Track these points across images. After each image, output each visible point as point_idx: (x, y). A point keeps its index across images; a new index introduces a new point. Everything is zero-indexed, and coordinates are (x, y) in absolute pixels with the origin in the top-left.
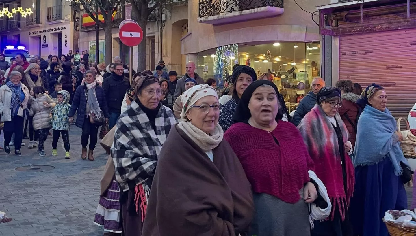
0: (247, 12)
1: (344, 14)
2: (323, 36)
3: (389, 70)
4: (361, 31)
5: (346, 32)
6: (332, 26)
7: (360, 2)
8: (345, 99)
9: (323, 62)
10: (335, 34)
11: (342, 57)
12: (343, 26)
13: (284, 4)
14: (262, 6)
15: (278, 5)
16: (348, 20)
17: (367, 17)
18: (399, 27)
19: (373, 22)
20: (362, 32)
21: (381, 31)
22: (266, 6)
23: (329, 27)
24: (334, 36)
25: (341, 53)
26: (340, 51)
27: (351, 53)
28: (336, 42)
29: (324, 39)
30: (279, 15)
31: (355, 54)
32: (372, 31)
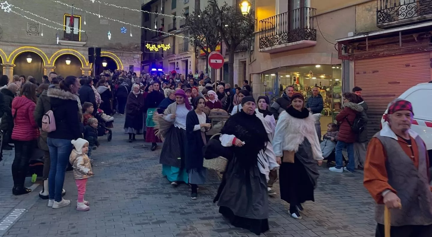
0: (290, 44)
1: (356, 44)
2: (343, 60)
3: (390, 85)
4: (369, 56)
5: (359, 57)
6: (349, 53)
7: (366, 36)
8: (347, 106)
9: (344, 79)
10: (351, 59)
11: (357, 75)
12: (356, 53)
13: (317, 38)
14: (300, 40)
15: (312, 39)
16: (359, 49)
17: (372, 46)
18: (396, 53)
19: (378, 50)
20: (370, 57)
21: (384, 56)
22: (303, 40)
23: (347, 54)
24: (351, 60)
25: (356, 73)
26: (355, 71)
27: (363, 72)
28: (352, 64)
29: (344, 63)
30: (313, 46)
31: (366, 73)
32: (377, 56)
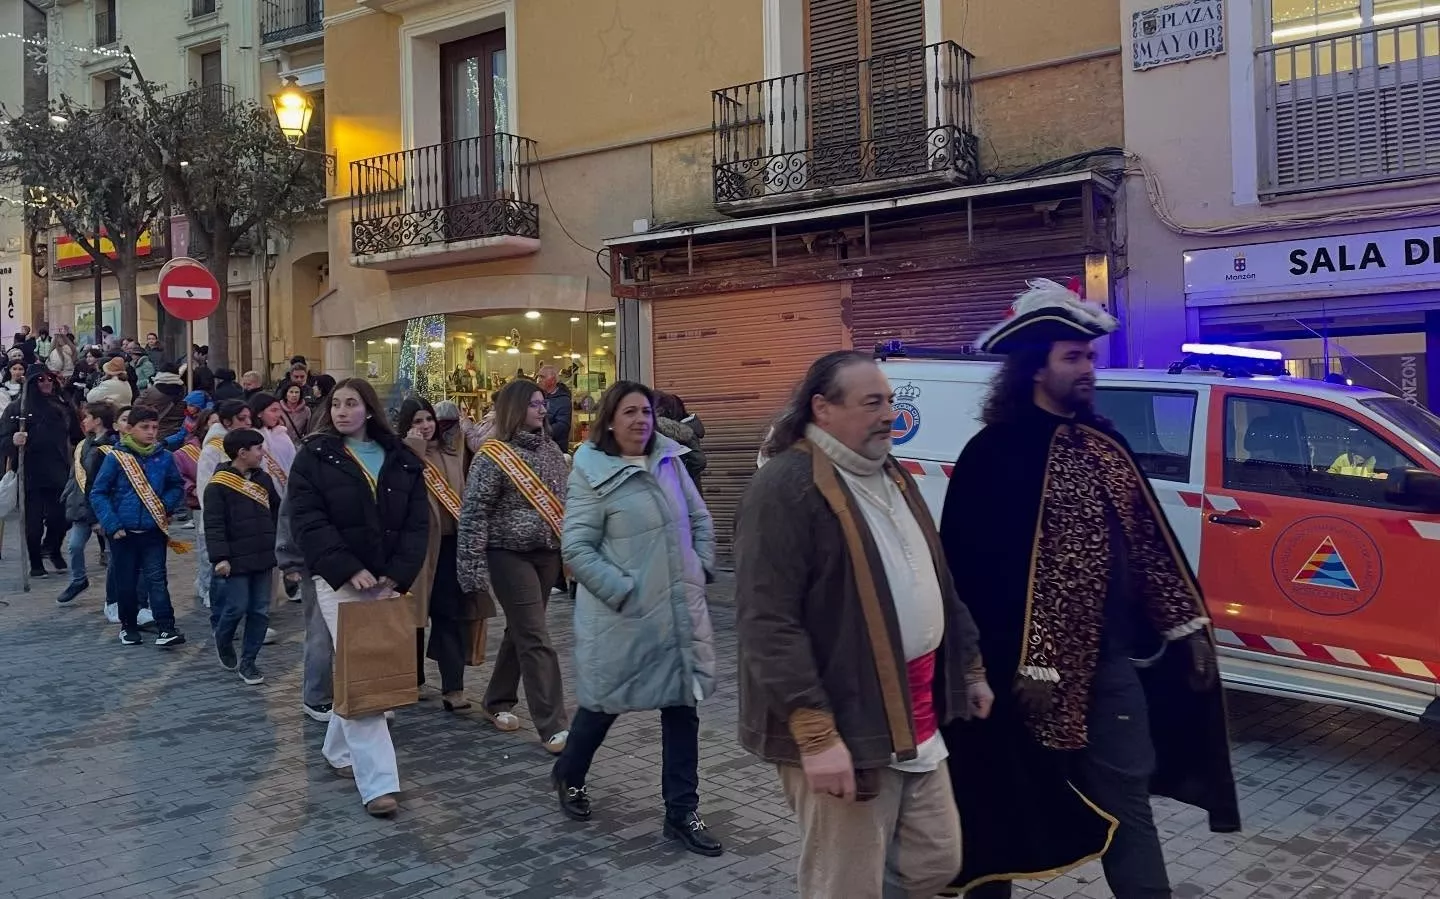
0: (460, 245)
1: (658, 255)
2: (621, 299)
3: (746, 369)
4: (692, 291)
5: (666, 293)
6: (637, 280)
7: (686, 233)
9: (623, 354)
10: (643, 295)
11: (660, 343)
12: (659, 280)
13: (541, 230)
14: (494, 235)
15: (528, 233)
16: (666, 268)
17: (701, 262)
18: (760, 284)
19: (716, 273)
20: (695, 293)
21: (729, 291)
22: (502, 234)
23: (631, 282)
24: (643, 300)
25: (657, 335)
26: (654, 330)
27: (676, 334)
28: (646, 312)
29: (623, 306)
30: (532, 254)
31: (684, 336)
32: (713, 290)
